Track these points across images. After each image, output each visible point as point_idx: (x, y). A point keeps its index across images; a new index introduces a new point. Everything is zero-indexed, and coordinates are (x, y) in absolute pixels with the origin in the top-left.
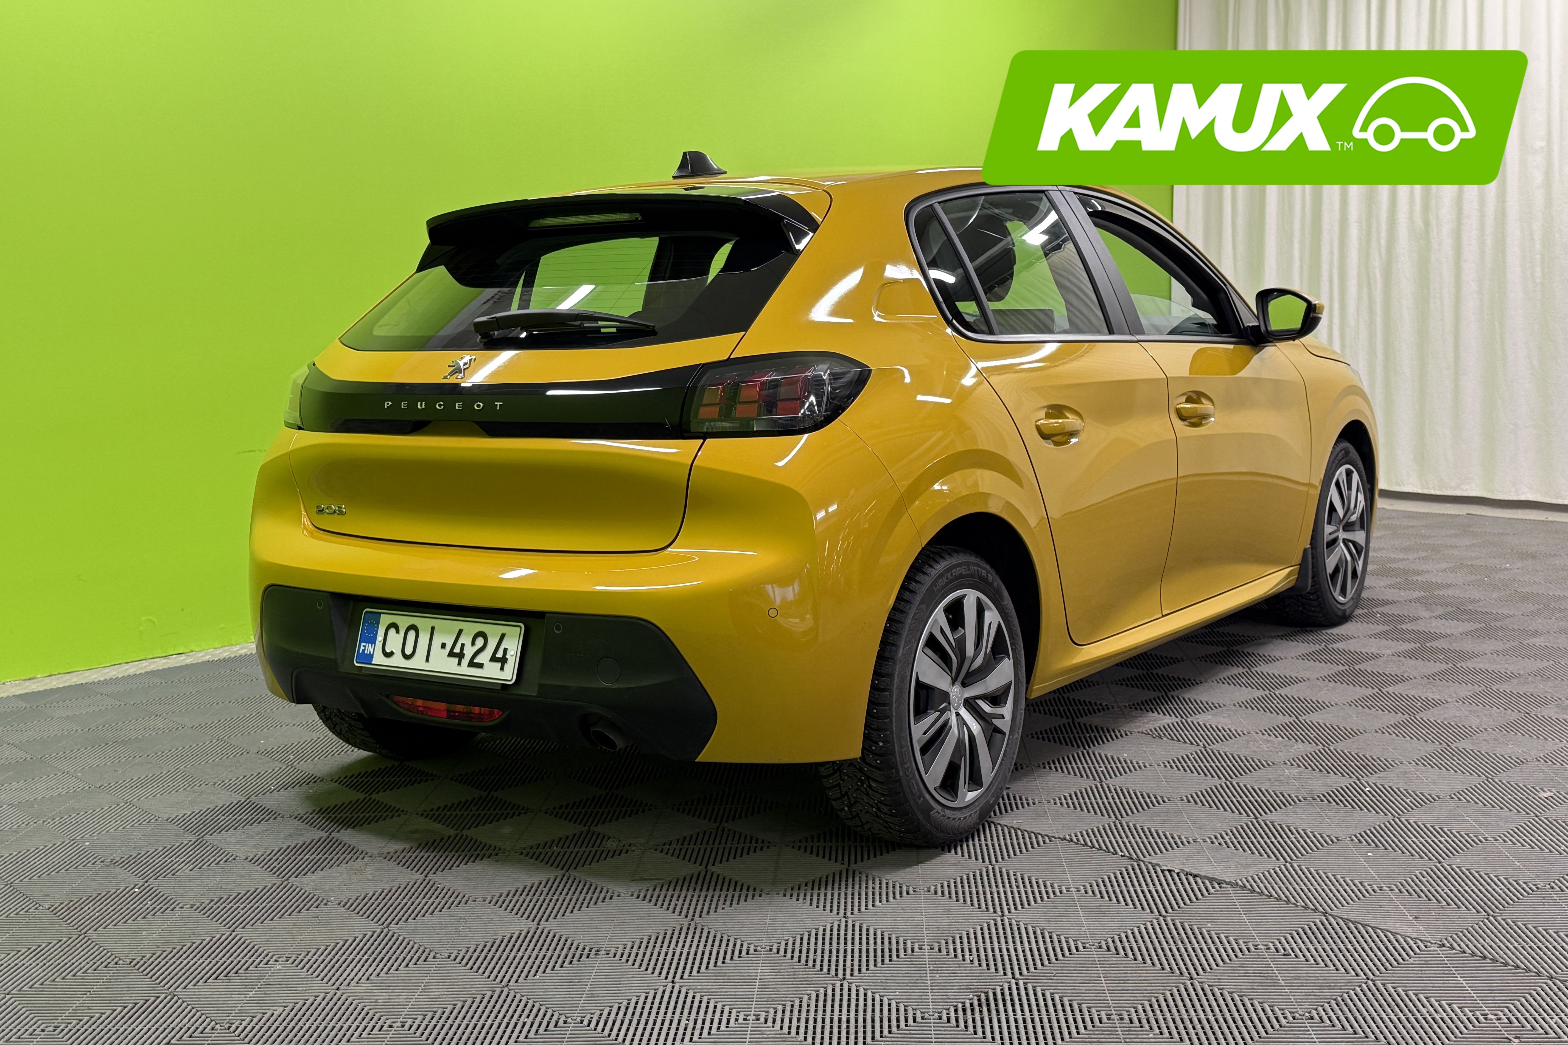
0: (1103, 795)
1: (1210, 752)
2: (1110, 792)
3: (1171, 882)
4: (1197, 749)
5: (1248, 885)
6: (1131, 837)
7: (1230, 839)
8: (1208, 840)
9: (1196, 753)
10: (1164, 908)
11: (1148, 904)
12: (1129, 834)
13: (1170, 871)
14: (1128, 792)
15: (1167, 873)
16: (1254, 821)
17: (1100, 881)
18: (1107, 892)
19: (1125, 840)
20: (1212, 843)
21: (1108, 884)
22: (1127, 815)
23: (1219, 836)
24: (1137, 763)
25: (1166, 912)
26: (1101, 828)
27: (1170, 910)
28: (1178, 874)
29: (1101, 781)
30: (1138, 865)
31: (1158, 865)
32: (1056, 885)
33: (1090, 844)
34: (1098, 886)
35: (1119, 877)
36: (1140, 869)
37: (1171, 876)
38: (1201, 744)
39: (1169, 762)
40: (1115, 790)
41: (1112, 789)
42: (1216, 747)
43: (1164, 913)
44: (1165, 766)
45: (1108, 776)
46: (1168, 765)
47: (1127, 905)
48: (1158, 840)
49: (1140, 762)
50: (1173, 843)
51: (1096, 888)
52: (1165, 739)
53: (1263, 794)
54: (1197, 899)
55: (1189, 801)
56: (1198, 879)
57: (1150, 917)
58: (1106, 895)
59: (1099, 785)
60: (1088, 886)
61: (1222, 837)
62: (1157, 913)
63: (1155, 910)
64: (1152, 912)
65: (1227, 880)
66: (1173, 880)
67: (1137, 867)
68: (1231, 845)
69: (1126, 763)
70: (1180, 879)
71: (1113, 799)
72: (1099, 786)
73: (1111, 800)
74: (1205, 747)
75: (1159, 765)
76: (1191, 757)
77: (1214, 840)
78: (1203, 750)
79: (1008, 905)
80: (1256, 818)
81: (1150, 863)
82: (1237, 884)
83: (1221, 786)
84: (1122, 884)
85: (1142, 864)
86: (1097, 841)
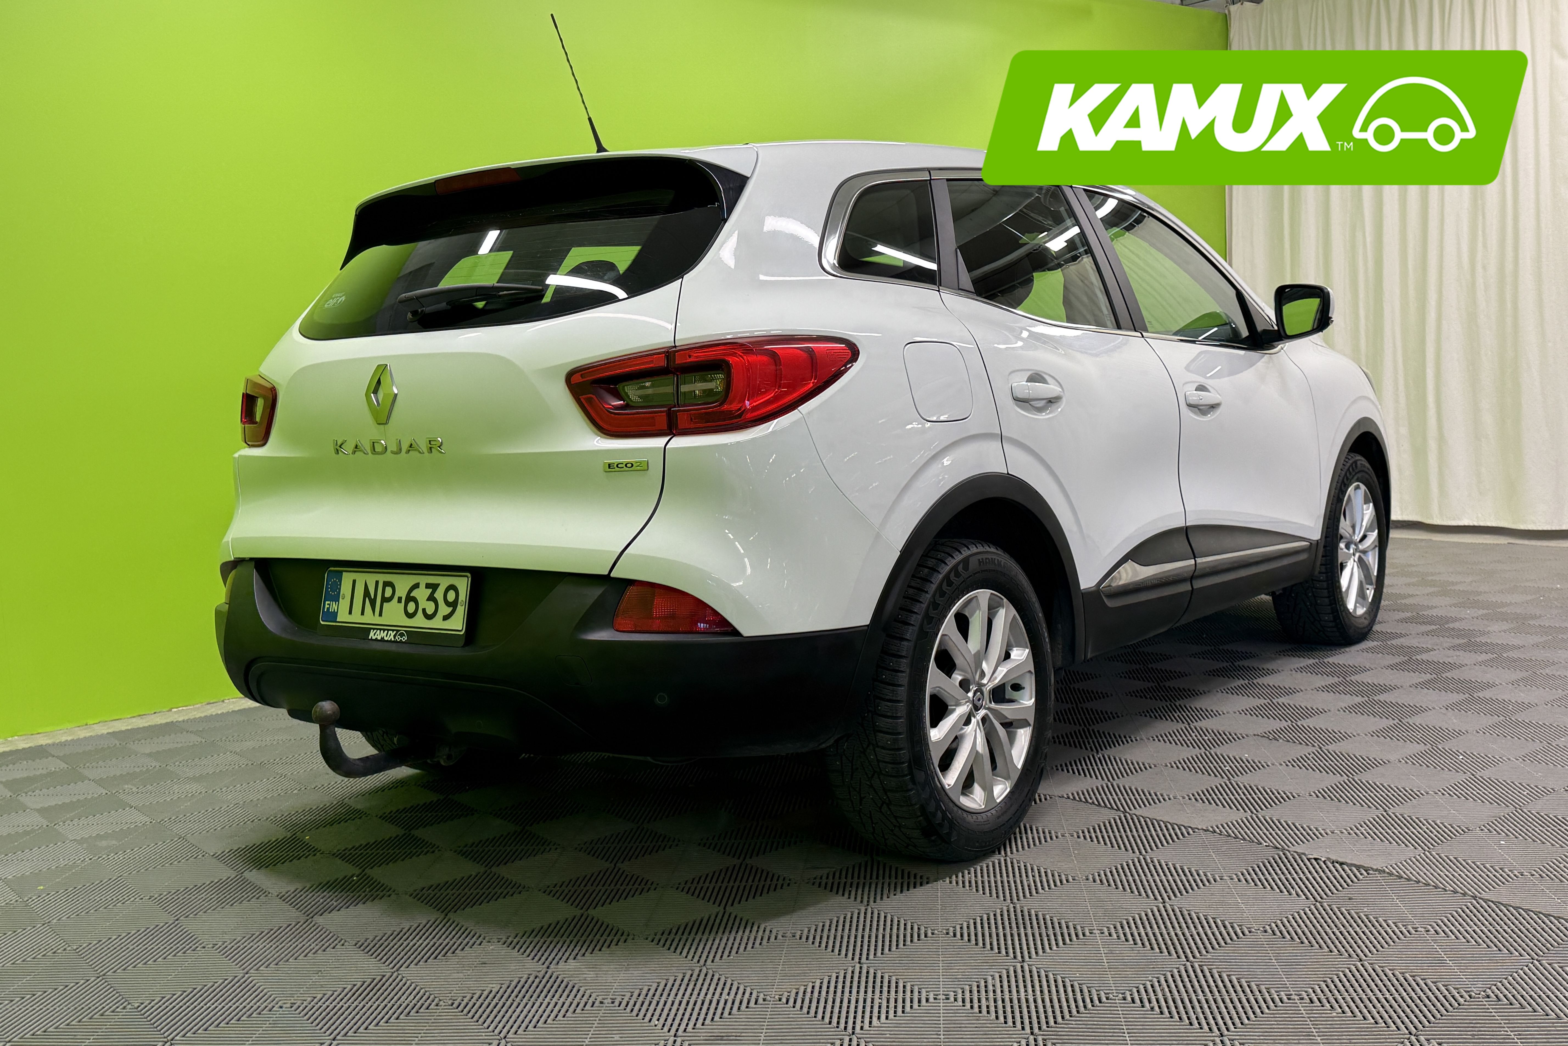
0: (1235, 792)
1: (1326, 752)
3: (1319, 870)
4: (1314, 749)
5: (1394, 871)
6: (1271, 829)
7: (1366, 830)
8: (1344, 831)
9: (1314, 753)
10: (1319, 895)
11: (1302, 892)
12: (1269, 827)
13: (1315, 860)
14: (1258, 790)
16: (1385, 814)
17: (1251, 869)
18: (1260, 881)
19: (1266, 832)
20: (1350, 834)
21: (1260, 873)
22: (1262, 809)
23: (1355, 829)
24: (1260, 763)
25: (1322, 898)
26: (1240, 820)
27: (1325, 896)
28: (1324, 862)
30: (1284, 855)
36: (1287, 859)
39: (1290, 762)
44: (1288, 766)
45: (1235, 775)
47: (1281, 891)
48: (1297, 832)
49: (1263, 762)
50: (1312, 835)
51: (1249, 877)
52: (1280, 741)
53: (1386, 789)
54: (1348, 885)
55: (1317, 796)
56: (1345, 867)
57: (1307, 901)
59: (1228, 783)
60: (1240, 875)
61: (1358, 829)
70: (1327, 867)
73: (1243, 797)
75: (1281, 765)
78: (1320, 751)
79: (1167, 892)
80: (1385, 811)
81: (1295, 852)
82: (1384, 871)
83: (1345, 783)
84: (1273, 872)
85: (1287, 853)
86: (1239, 832)
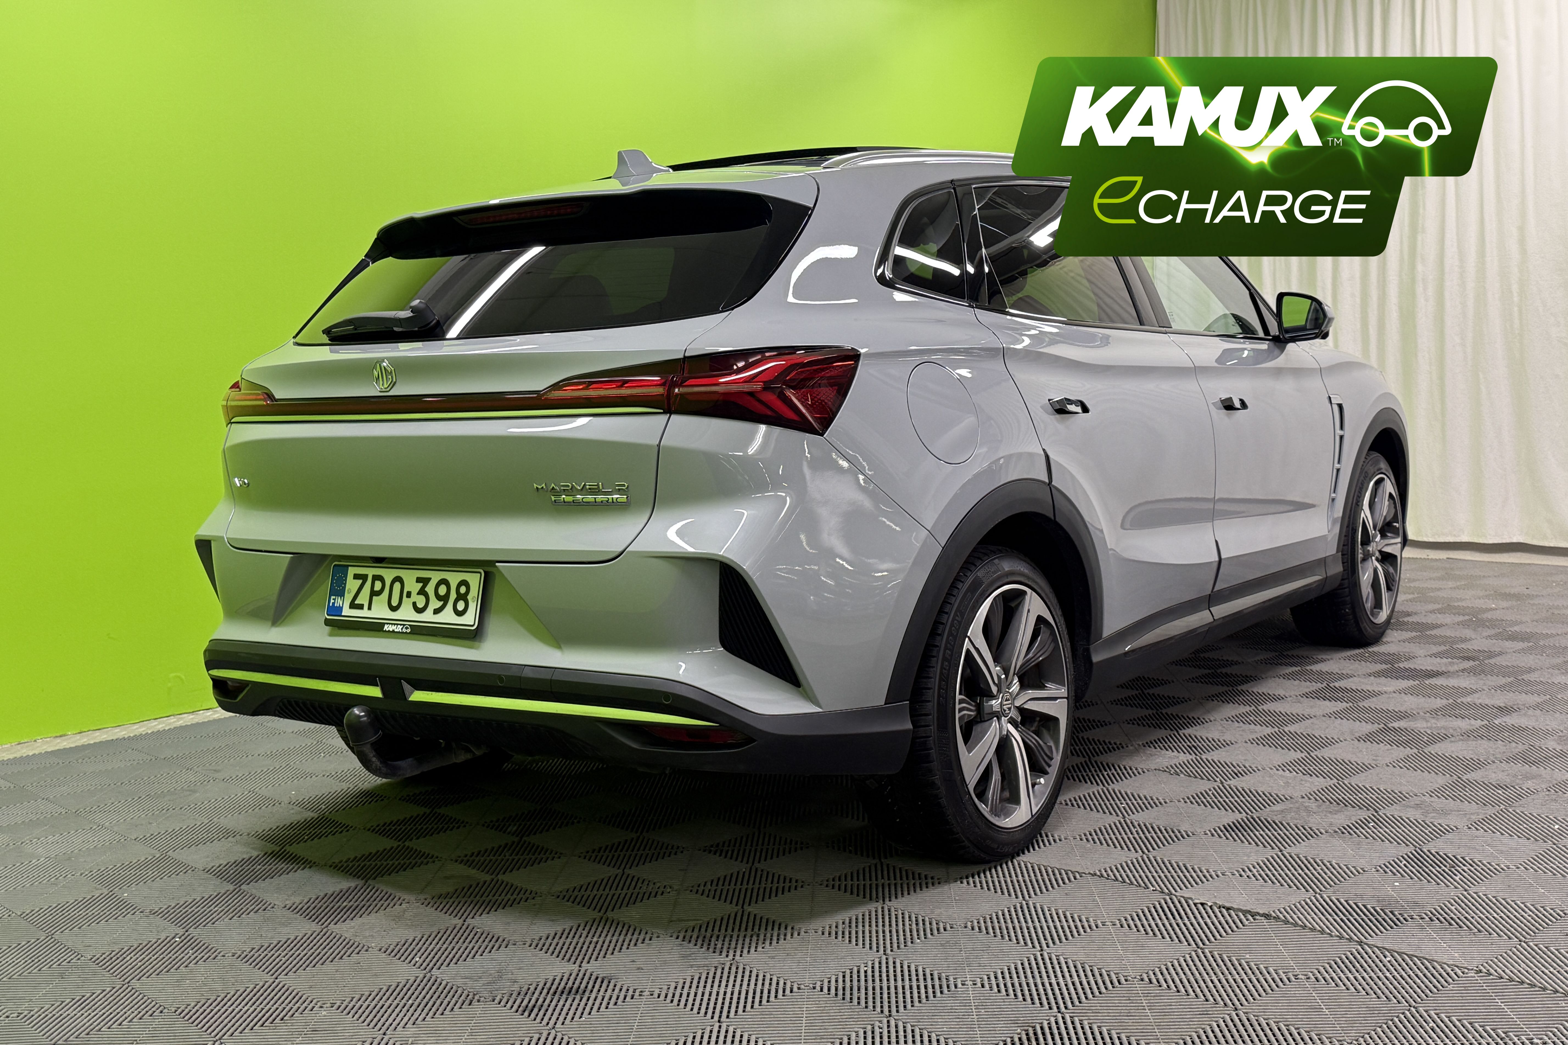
0: (1128, 831)
1: (1227, 787)
2: (1134, 827)
3: (1205, 915)
4: (1215, 785)
5: (1281, 916)
6: (1160, 871)
7: (1258, 871)
8: (1236, 873)
9: (1214, 788)
10: (1201, 940)
11: (1185, 937)
12: (1158, 869)
13: (1202, 904)
14: (1152, 827)
15: (1200, 906)
16: (1280, 854)
17: (1135, 915)
18: (1143, 926)
19: (1155, 874)
20: (1241, 876)
21: (1143, 918)
22: (1154, 849)
23: (1247, 870)
24: (1158, 799)
25: (1204, 944)
26: (1129, 862)
27: (1207, 943)
28: (1211, 907)
29: (1124, 817)
30: (1171, 899)
31: (1191, 898)
32: (1091, 920)
33: (1120, 879)
34: (1133, 920)
35: (1153, 910)
36: (1173, 903)
37: (1204, 909)
38: (1218, 780)
39: (1188, 798)
40: (1139, 825)
41: (1136, 824)
42: (1233, 782)
43: (1201, 945)
44: (1186, 802)
45: (1130, 813)
46: (1188, 801)
47: (1163, 938)
48: (1187, 874)
49: (1160, 798)
50: (1202, 877)
51: (1131, 922)
52: (1182, 775)
53: (1285, 827)
54: (1232, 931)
55: (1213, 835)
56: (1232, 912)
57: (1188, 949)
58: (1142, 929)
59: (1122, 820)
60: (1123, 919)
61: (1250, 871)
62: (1194, 946)
63: (1192, 943)
64: (1189, 945)
65: (1261, 912)
66: (1207, 913)
67: (1169, 901)
68: (1259, 877)
69: (1147, 800)
70: (1213, 912)
71: (1138, 834)
72: (1123, 822)
73: (1136, 836)
74: (1222, 783)
75: (1179, 801)
76: (1210, 793)
77: (1243, 873)
78: (1221, 786)
79: (1045, 939)
80: (1281, 851)
81: (1182, 897)
82: (1271, 915)
83: (1243, 821)
84: (1157, 917)
85: (1174, 897)
86: (1127, 876)
